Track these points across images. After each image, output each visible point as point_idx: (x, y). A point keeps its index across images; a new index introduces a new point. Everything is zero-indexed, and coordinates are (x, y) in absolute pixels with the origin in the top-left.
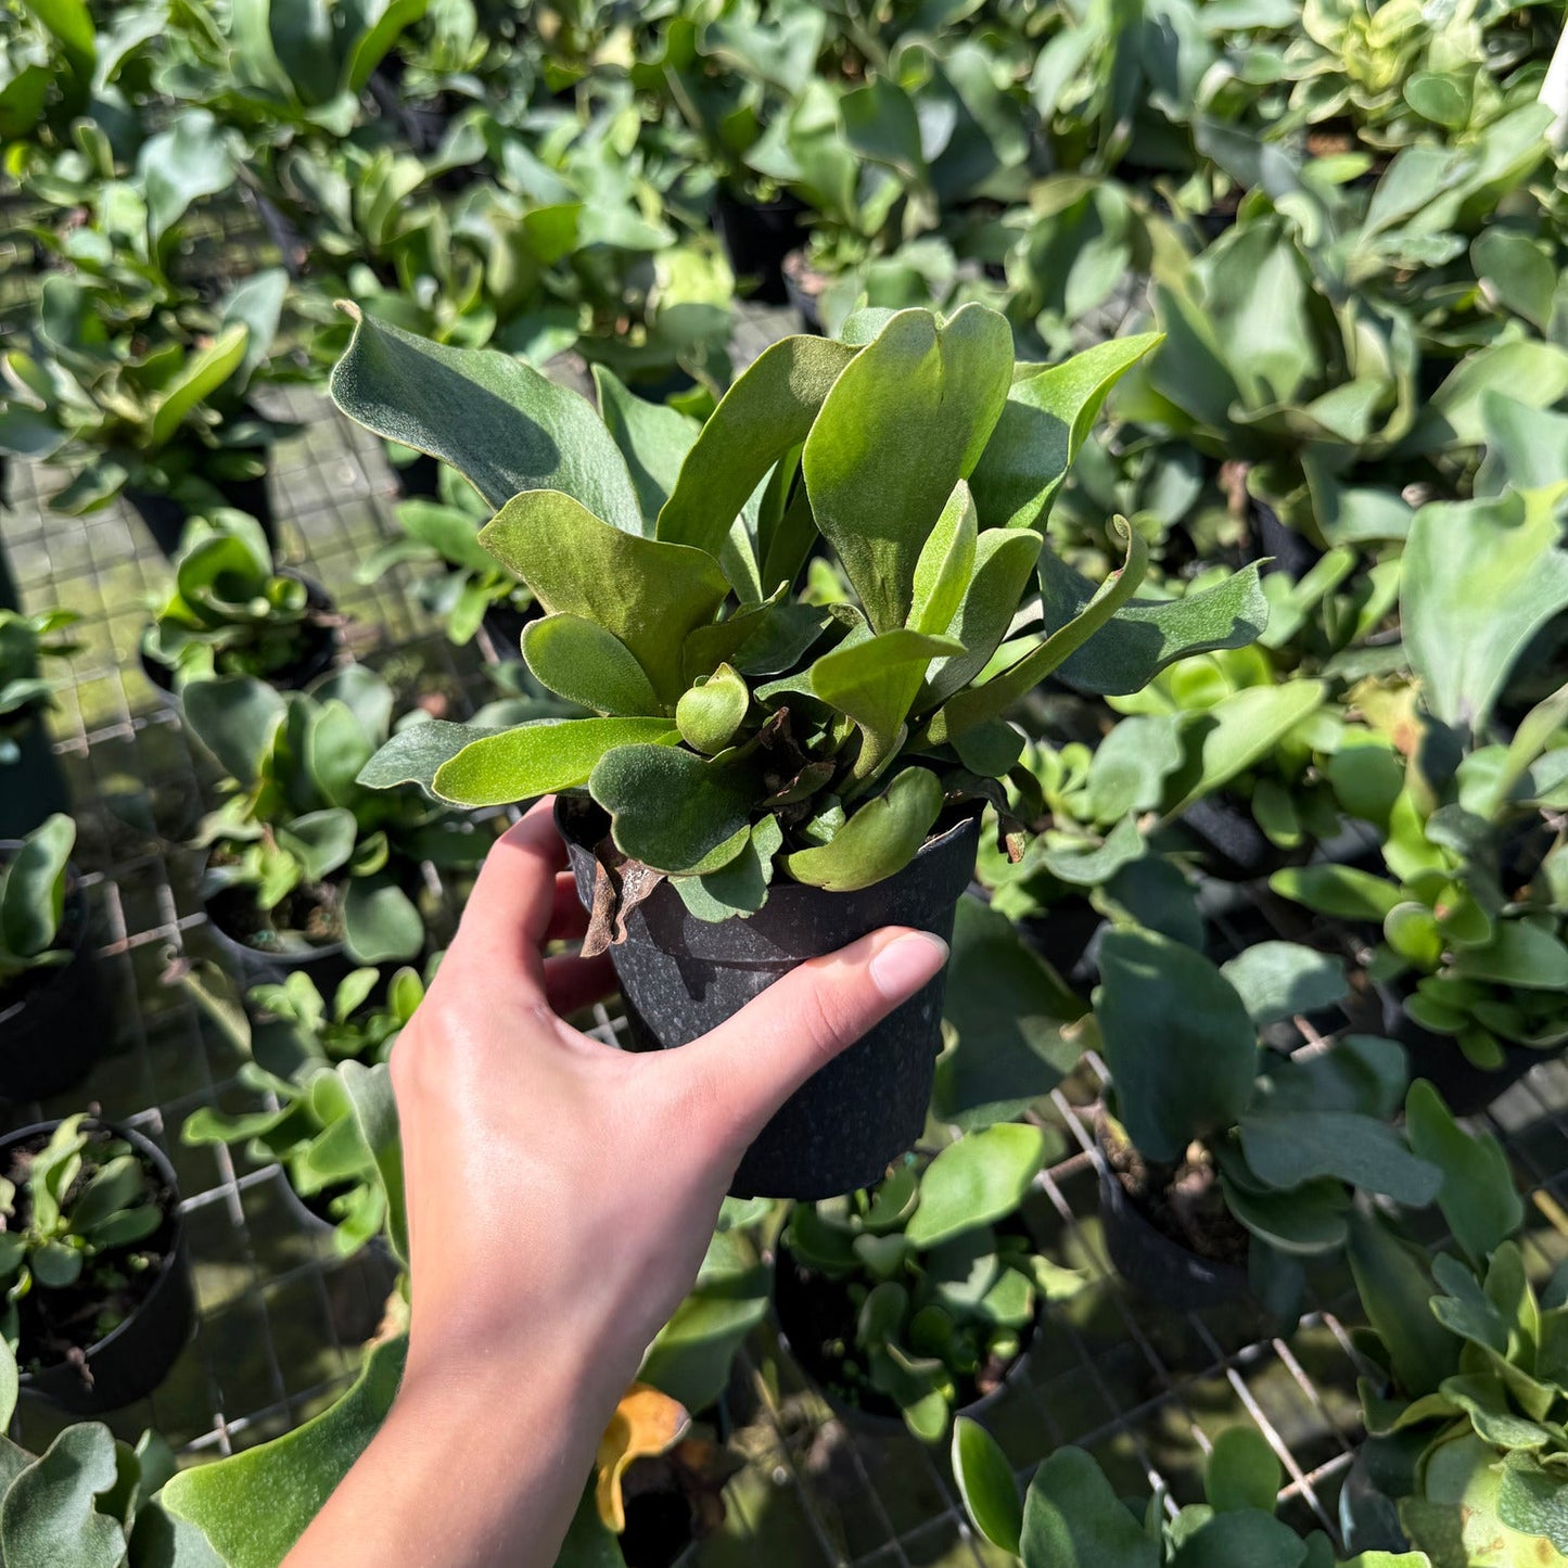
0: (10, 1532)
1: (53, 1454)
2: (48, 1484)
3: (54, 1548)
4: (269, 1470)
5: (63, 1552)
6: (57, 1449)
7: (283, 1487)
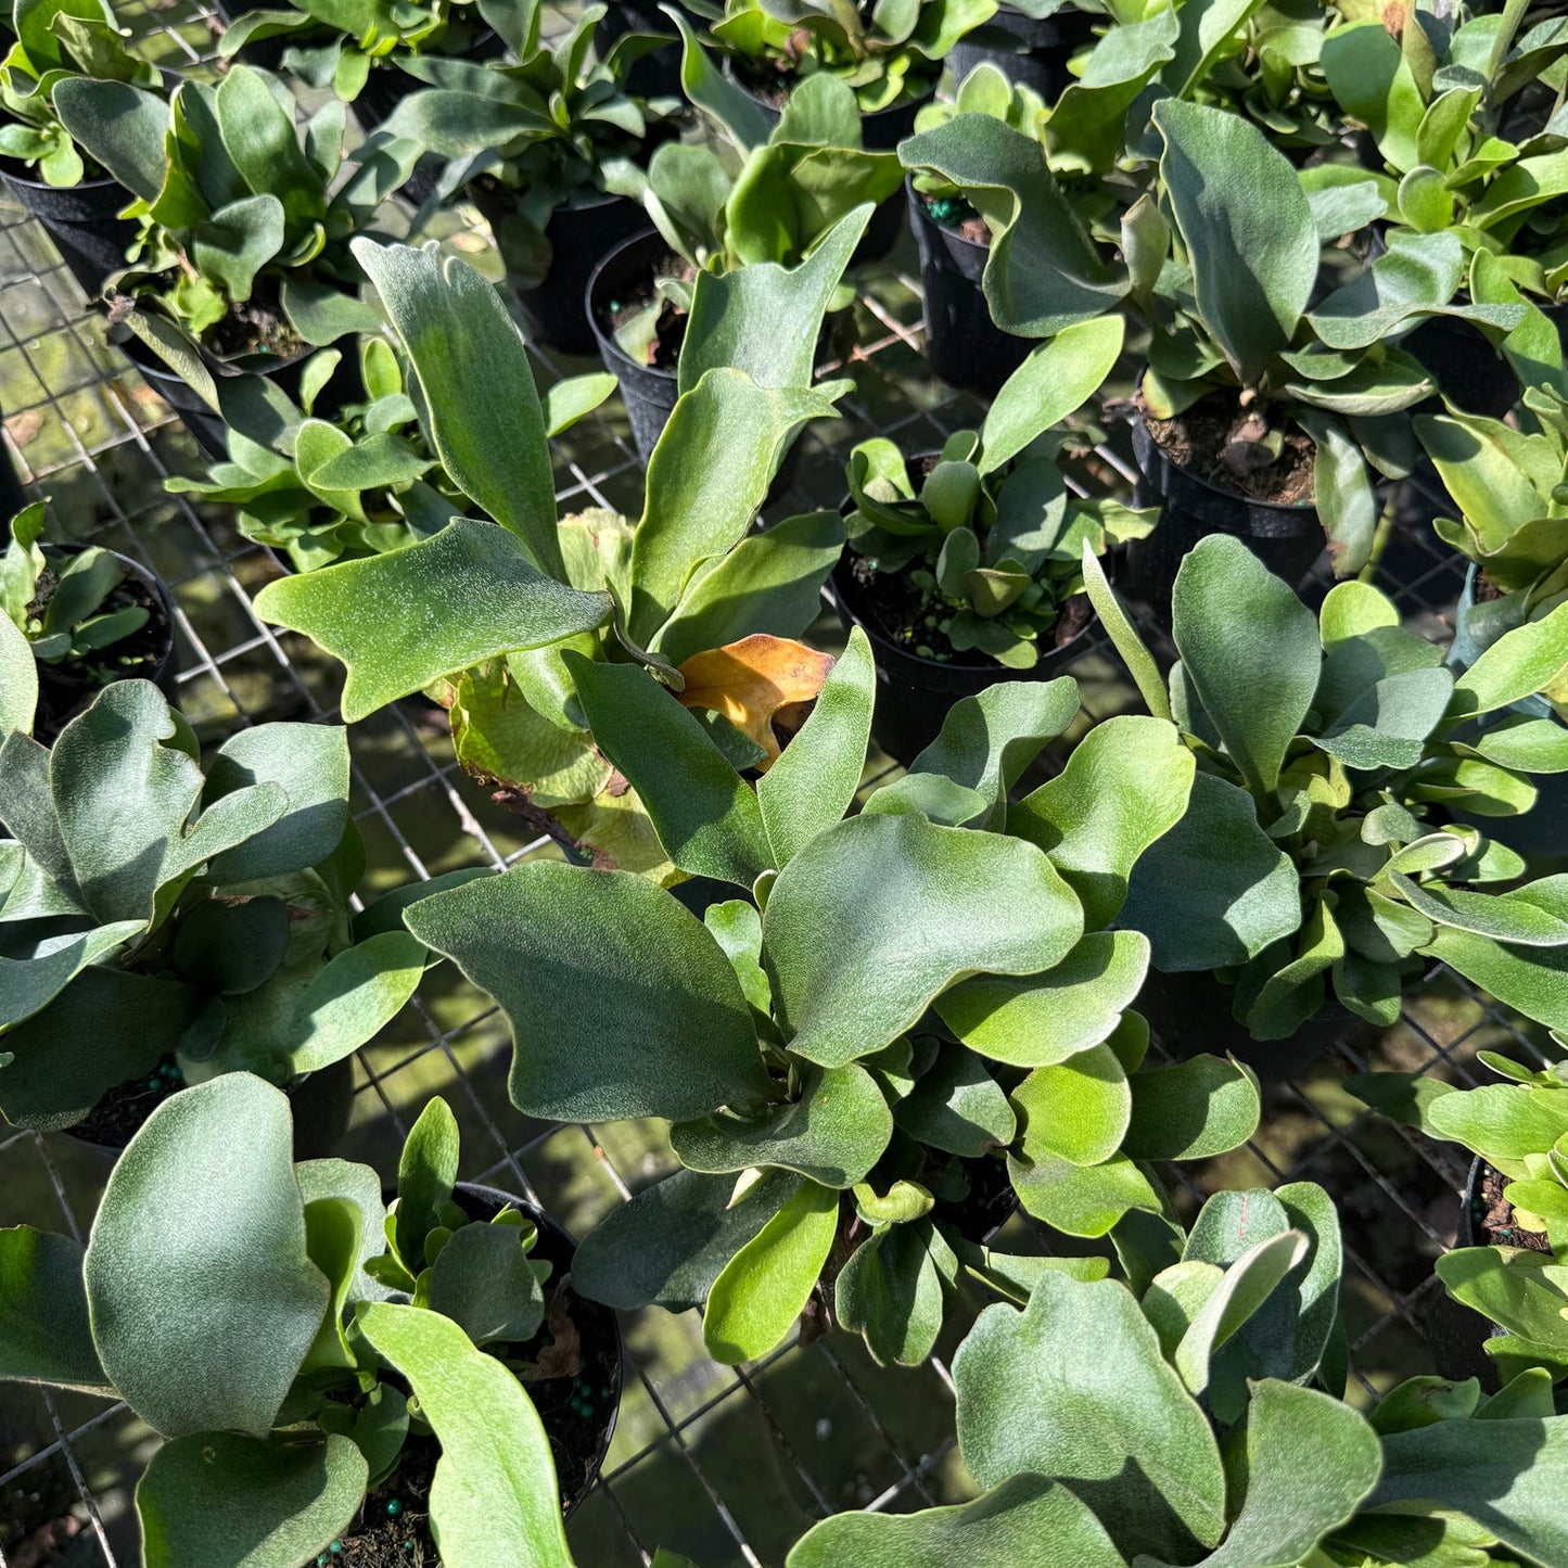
0: (64, 799)
1: (97, 708)
2: (97, 742)
3: (117, 814)
4: (371, 584)
5: (127, 815)
6: (100, 706)
7: (391, 602)
